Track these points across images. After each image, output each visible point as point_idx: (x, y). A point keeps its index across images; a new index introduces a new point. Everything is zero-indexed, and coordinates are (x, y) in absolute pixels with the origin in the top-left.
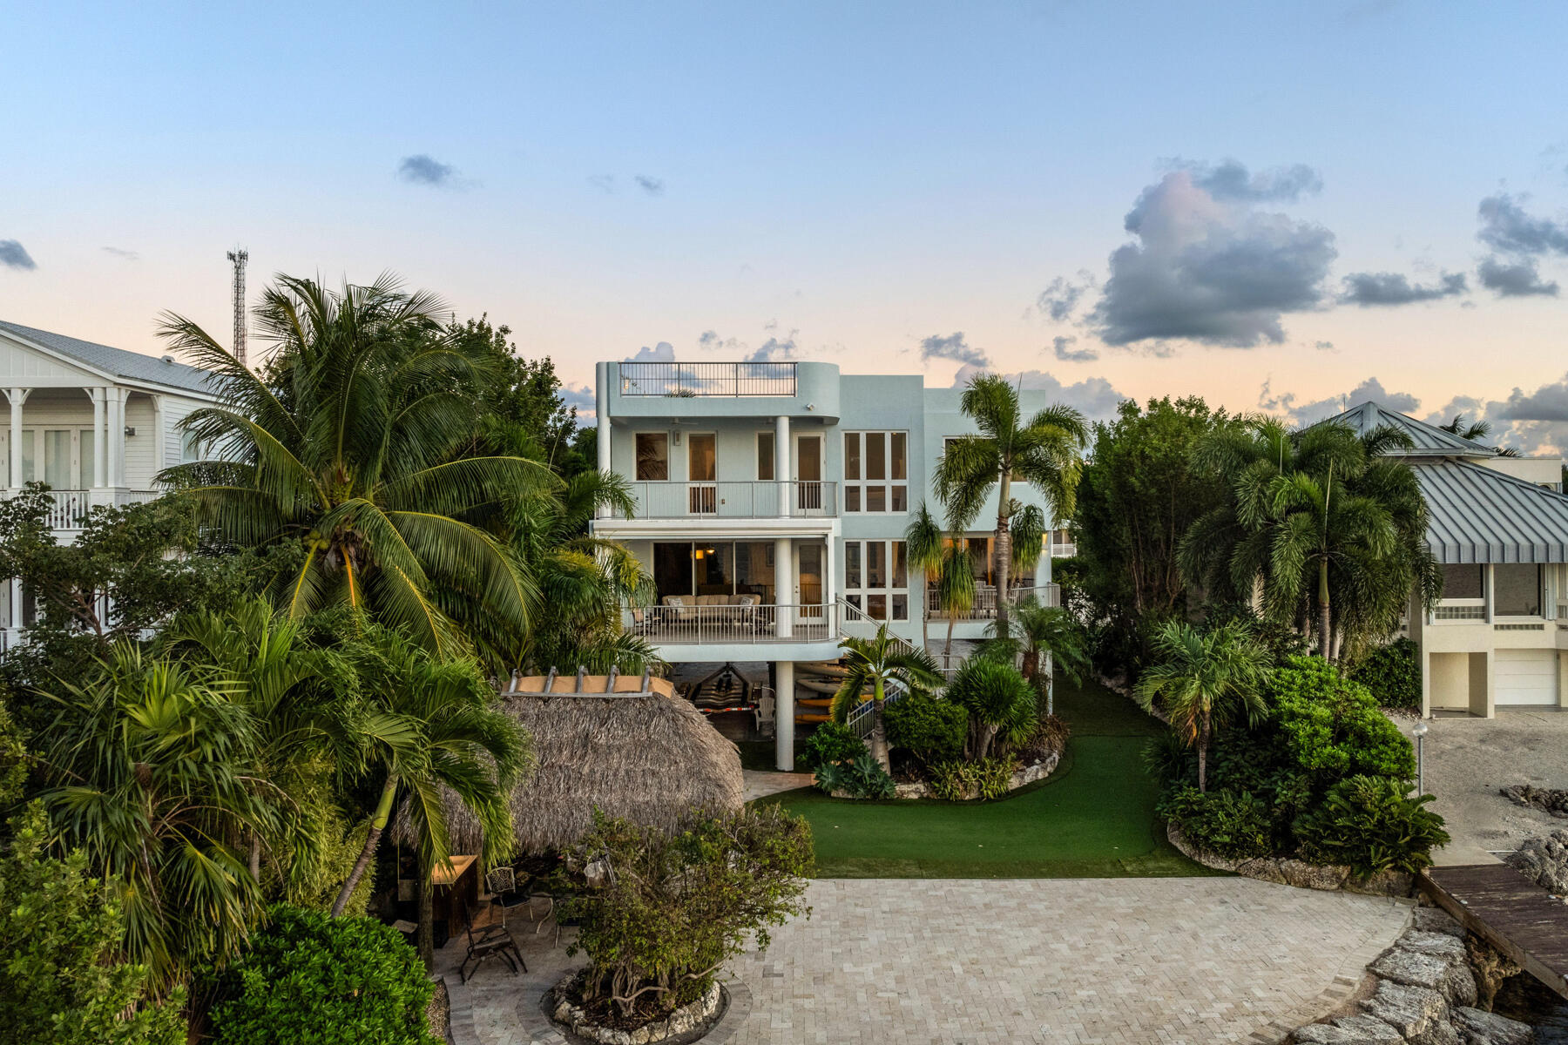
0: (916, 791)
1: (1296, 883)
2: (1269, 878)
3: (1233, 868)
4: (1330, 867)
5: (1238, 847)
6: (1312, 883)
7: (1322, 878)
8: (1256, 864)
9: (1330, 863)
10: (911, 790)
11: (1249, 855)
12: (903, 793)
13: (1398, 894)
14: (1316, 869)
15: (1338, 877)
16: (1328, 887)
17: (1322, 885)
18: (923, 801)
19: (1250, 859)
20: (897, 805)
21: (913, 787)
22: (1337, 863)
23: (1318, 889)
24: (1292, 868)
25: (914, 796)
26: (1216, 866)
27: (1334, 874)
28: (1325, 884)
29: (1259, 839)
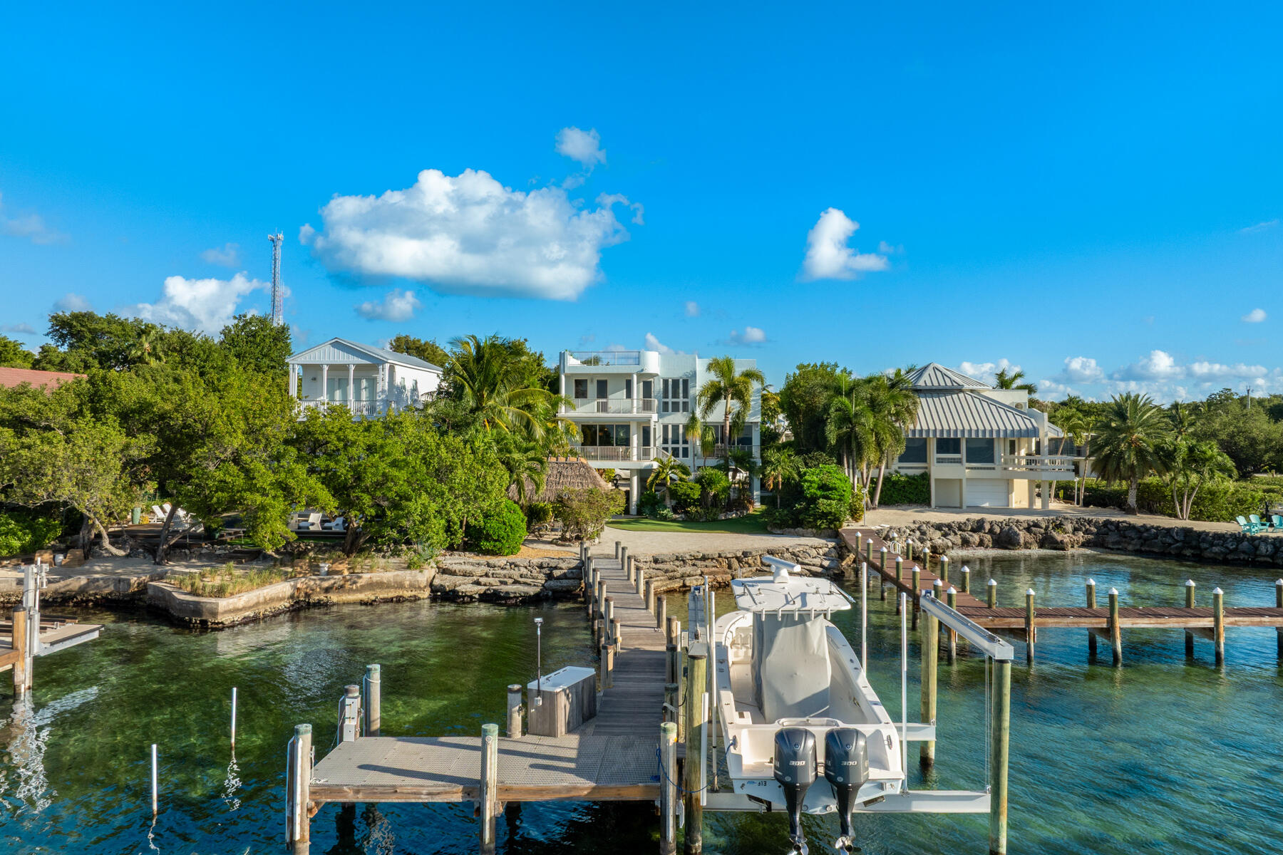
3: (781, 532)
8: (788, 530)
24: (799, 531)
26: (776, 532)
29: (790, 522)
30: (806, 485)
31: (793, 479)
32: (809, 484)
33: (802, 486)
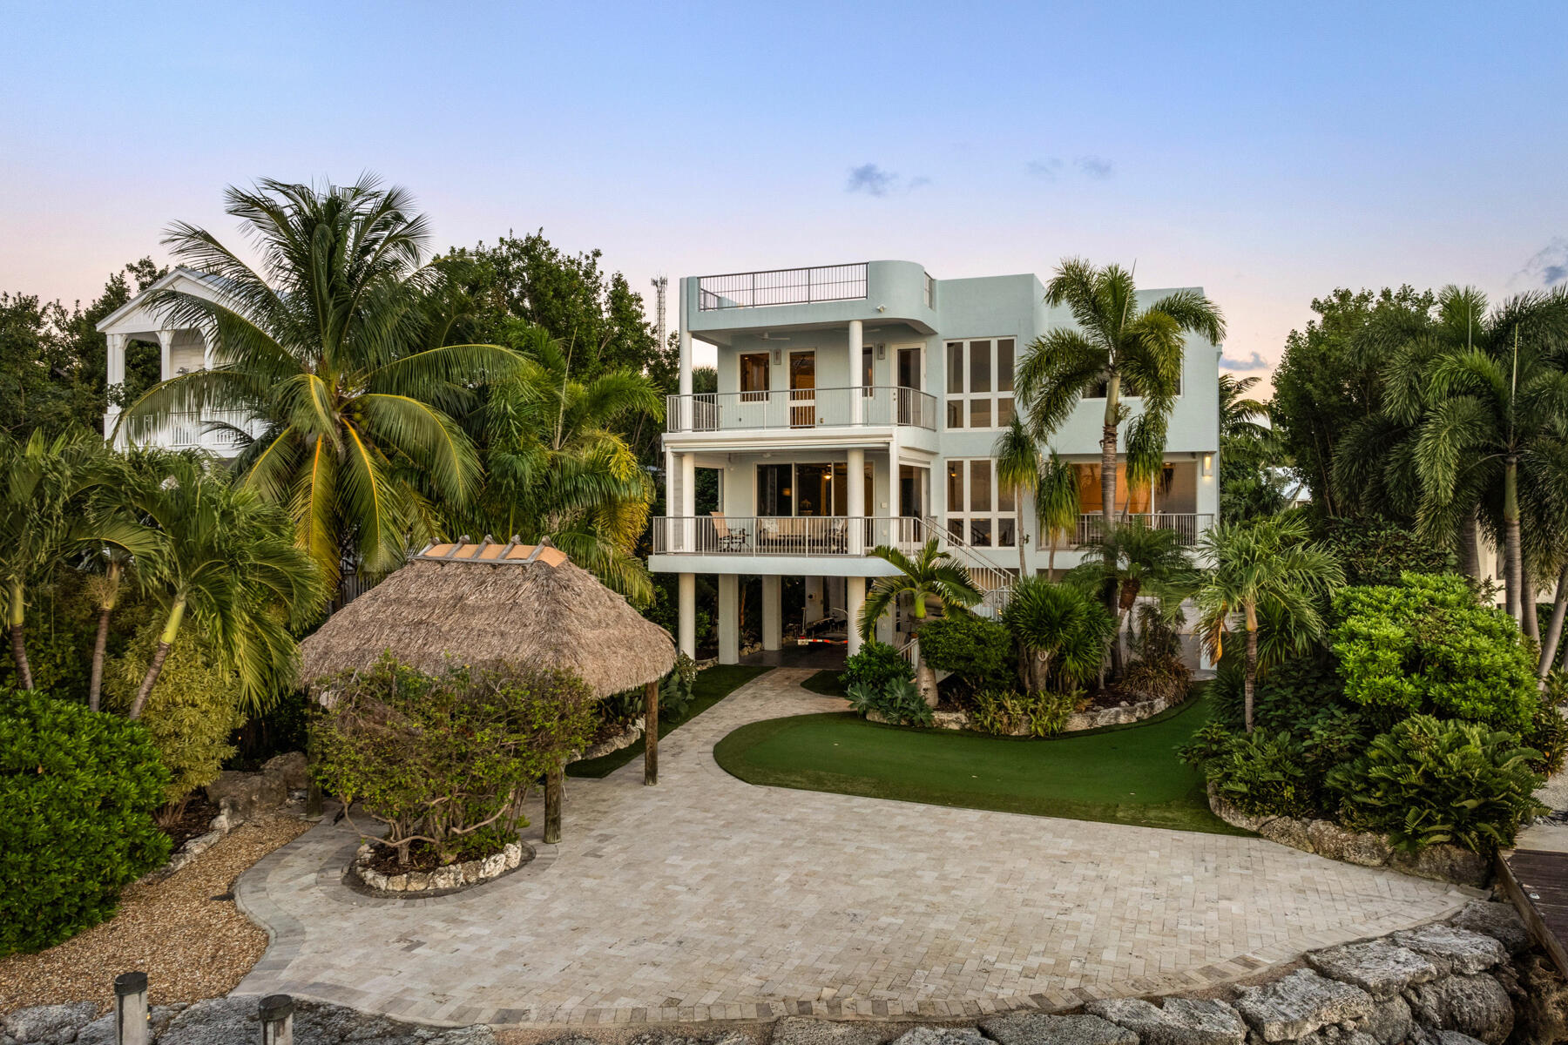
0: (957, 721)
1: (1325, 852)
2: (1293, 843)
3: (1255, 828)
4: (1369, 834)
5: (1258, 799)
6: (1346, 854)
7: (1358, 850)
8: (1278, 822)
9: (1370, 829)
10: (952, 720)
11: (1273, 812)
12: (943, 722)
13: (1466, 881)
14: (1351, 837)
15: (1381, 851)
16: (1367, 861)
17: (1359, 859)
18: (964, 732)
19: (1272, 817)
20: (935, 733)
21: (954, 716)
22: (1378, 830)
23: (1354, 864)
24: (1321, 833)
25: (955, 727)
26: (1236, 824)
27: (1374, 845)
28: (1364, 858)
29: (1288, 793)
30: (1352, 654)
31: (1302, 626)
32: (1364, 652)
33: (1337, 659)
